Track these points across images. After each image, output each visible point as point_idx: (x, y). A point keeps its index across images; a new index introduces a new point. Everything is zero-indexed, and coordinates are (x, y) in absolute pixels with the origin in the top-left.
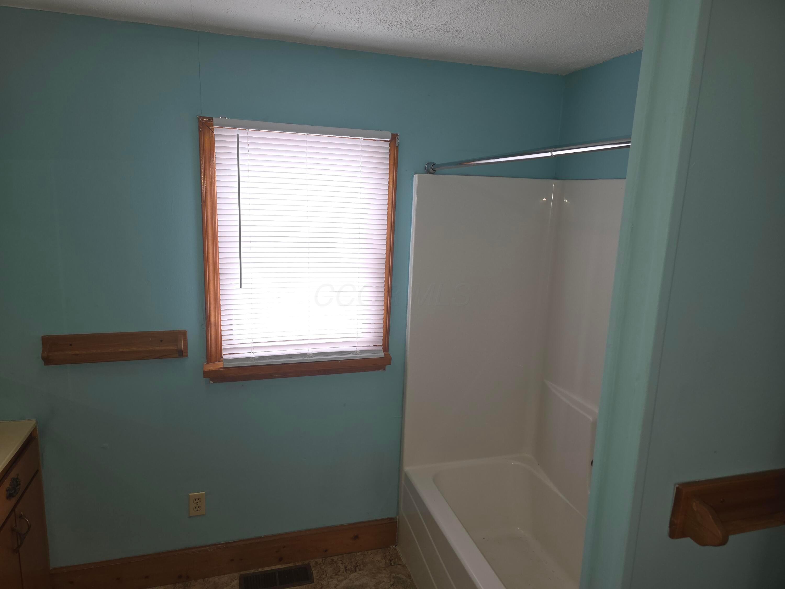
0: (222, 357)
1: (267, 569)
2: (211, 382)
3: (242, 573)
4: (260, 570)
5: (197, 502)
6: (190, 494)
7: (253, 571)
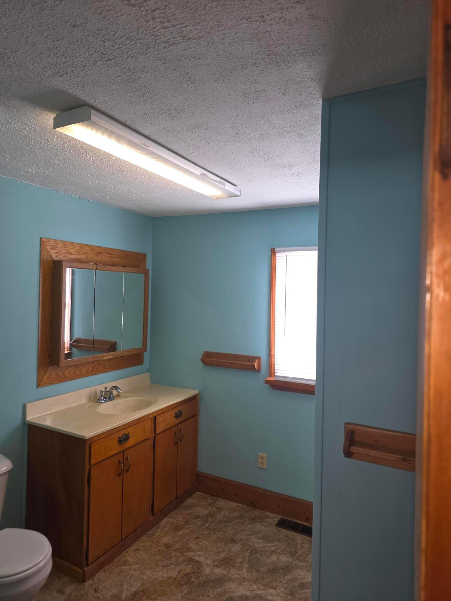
0: (274, 374)
1: (298, 521)
2: (271, 389)
3: (283, 517)
4: (294, 520)
5: (262, 460)
6: (259, 453)
7: (290, 519)
